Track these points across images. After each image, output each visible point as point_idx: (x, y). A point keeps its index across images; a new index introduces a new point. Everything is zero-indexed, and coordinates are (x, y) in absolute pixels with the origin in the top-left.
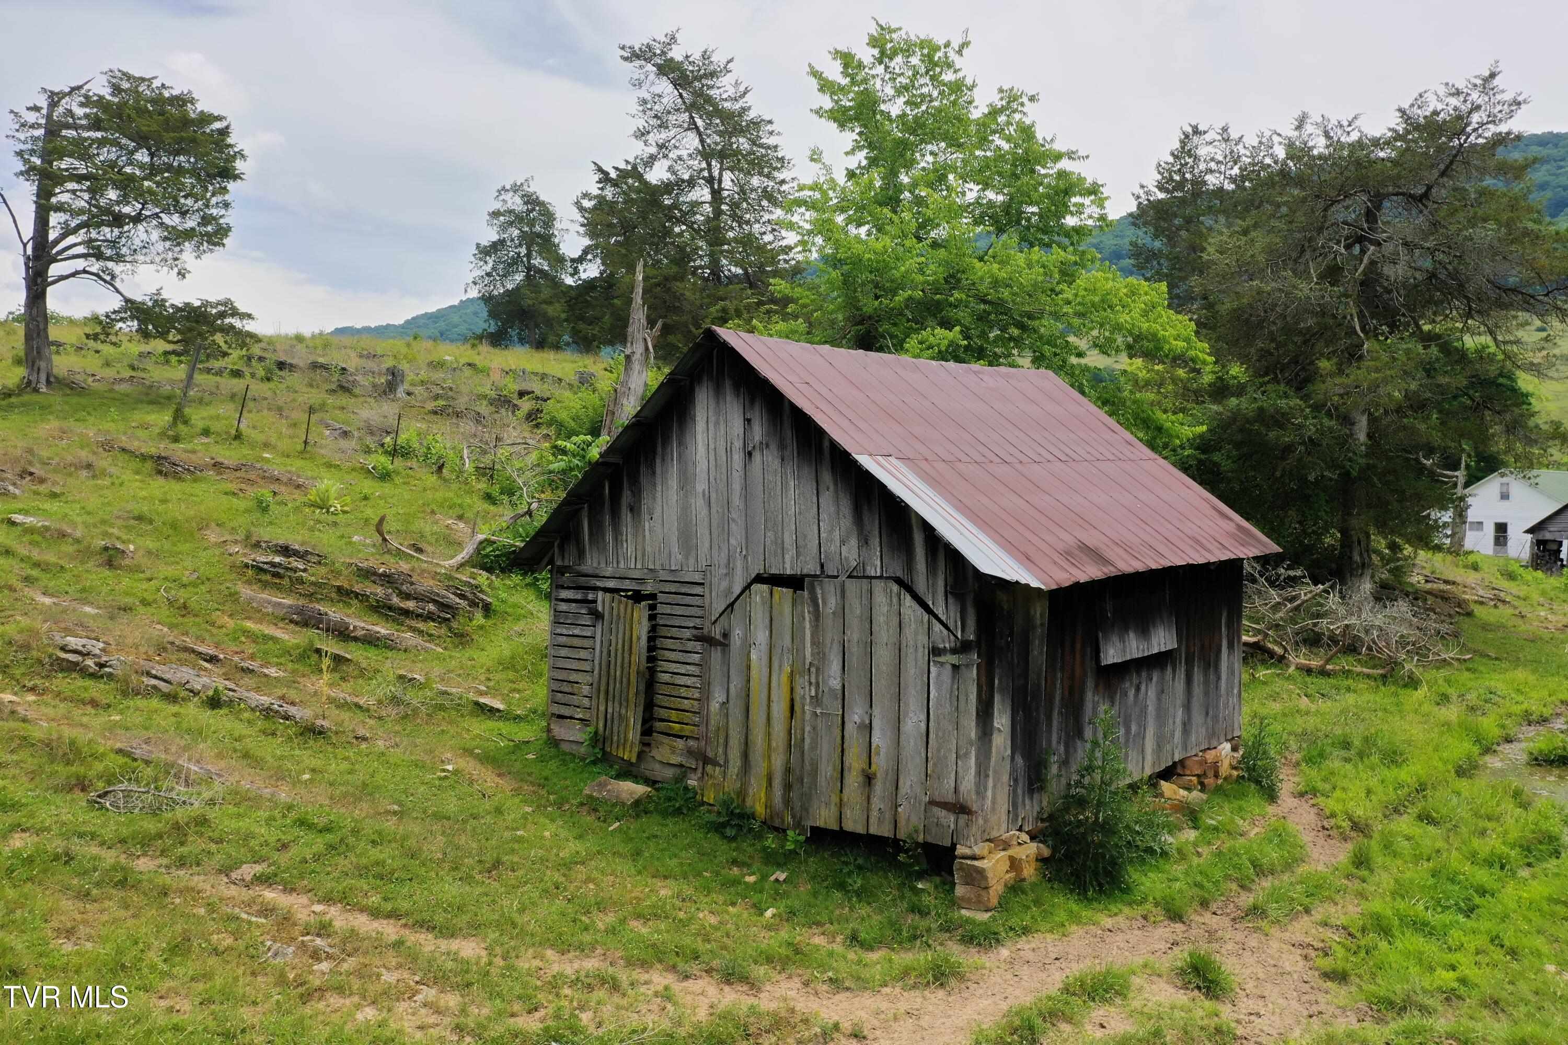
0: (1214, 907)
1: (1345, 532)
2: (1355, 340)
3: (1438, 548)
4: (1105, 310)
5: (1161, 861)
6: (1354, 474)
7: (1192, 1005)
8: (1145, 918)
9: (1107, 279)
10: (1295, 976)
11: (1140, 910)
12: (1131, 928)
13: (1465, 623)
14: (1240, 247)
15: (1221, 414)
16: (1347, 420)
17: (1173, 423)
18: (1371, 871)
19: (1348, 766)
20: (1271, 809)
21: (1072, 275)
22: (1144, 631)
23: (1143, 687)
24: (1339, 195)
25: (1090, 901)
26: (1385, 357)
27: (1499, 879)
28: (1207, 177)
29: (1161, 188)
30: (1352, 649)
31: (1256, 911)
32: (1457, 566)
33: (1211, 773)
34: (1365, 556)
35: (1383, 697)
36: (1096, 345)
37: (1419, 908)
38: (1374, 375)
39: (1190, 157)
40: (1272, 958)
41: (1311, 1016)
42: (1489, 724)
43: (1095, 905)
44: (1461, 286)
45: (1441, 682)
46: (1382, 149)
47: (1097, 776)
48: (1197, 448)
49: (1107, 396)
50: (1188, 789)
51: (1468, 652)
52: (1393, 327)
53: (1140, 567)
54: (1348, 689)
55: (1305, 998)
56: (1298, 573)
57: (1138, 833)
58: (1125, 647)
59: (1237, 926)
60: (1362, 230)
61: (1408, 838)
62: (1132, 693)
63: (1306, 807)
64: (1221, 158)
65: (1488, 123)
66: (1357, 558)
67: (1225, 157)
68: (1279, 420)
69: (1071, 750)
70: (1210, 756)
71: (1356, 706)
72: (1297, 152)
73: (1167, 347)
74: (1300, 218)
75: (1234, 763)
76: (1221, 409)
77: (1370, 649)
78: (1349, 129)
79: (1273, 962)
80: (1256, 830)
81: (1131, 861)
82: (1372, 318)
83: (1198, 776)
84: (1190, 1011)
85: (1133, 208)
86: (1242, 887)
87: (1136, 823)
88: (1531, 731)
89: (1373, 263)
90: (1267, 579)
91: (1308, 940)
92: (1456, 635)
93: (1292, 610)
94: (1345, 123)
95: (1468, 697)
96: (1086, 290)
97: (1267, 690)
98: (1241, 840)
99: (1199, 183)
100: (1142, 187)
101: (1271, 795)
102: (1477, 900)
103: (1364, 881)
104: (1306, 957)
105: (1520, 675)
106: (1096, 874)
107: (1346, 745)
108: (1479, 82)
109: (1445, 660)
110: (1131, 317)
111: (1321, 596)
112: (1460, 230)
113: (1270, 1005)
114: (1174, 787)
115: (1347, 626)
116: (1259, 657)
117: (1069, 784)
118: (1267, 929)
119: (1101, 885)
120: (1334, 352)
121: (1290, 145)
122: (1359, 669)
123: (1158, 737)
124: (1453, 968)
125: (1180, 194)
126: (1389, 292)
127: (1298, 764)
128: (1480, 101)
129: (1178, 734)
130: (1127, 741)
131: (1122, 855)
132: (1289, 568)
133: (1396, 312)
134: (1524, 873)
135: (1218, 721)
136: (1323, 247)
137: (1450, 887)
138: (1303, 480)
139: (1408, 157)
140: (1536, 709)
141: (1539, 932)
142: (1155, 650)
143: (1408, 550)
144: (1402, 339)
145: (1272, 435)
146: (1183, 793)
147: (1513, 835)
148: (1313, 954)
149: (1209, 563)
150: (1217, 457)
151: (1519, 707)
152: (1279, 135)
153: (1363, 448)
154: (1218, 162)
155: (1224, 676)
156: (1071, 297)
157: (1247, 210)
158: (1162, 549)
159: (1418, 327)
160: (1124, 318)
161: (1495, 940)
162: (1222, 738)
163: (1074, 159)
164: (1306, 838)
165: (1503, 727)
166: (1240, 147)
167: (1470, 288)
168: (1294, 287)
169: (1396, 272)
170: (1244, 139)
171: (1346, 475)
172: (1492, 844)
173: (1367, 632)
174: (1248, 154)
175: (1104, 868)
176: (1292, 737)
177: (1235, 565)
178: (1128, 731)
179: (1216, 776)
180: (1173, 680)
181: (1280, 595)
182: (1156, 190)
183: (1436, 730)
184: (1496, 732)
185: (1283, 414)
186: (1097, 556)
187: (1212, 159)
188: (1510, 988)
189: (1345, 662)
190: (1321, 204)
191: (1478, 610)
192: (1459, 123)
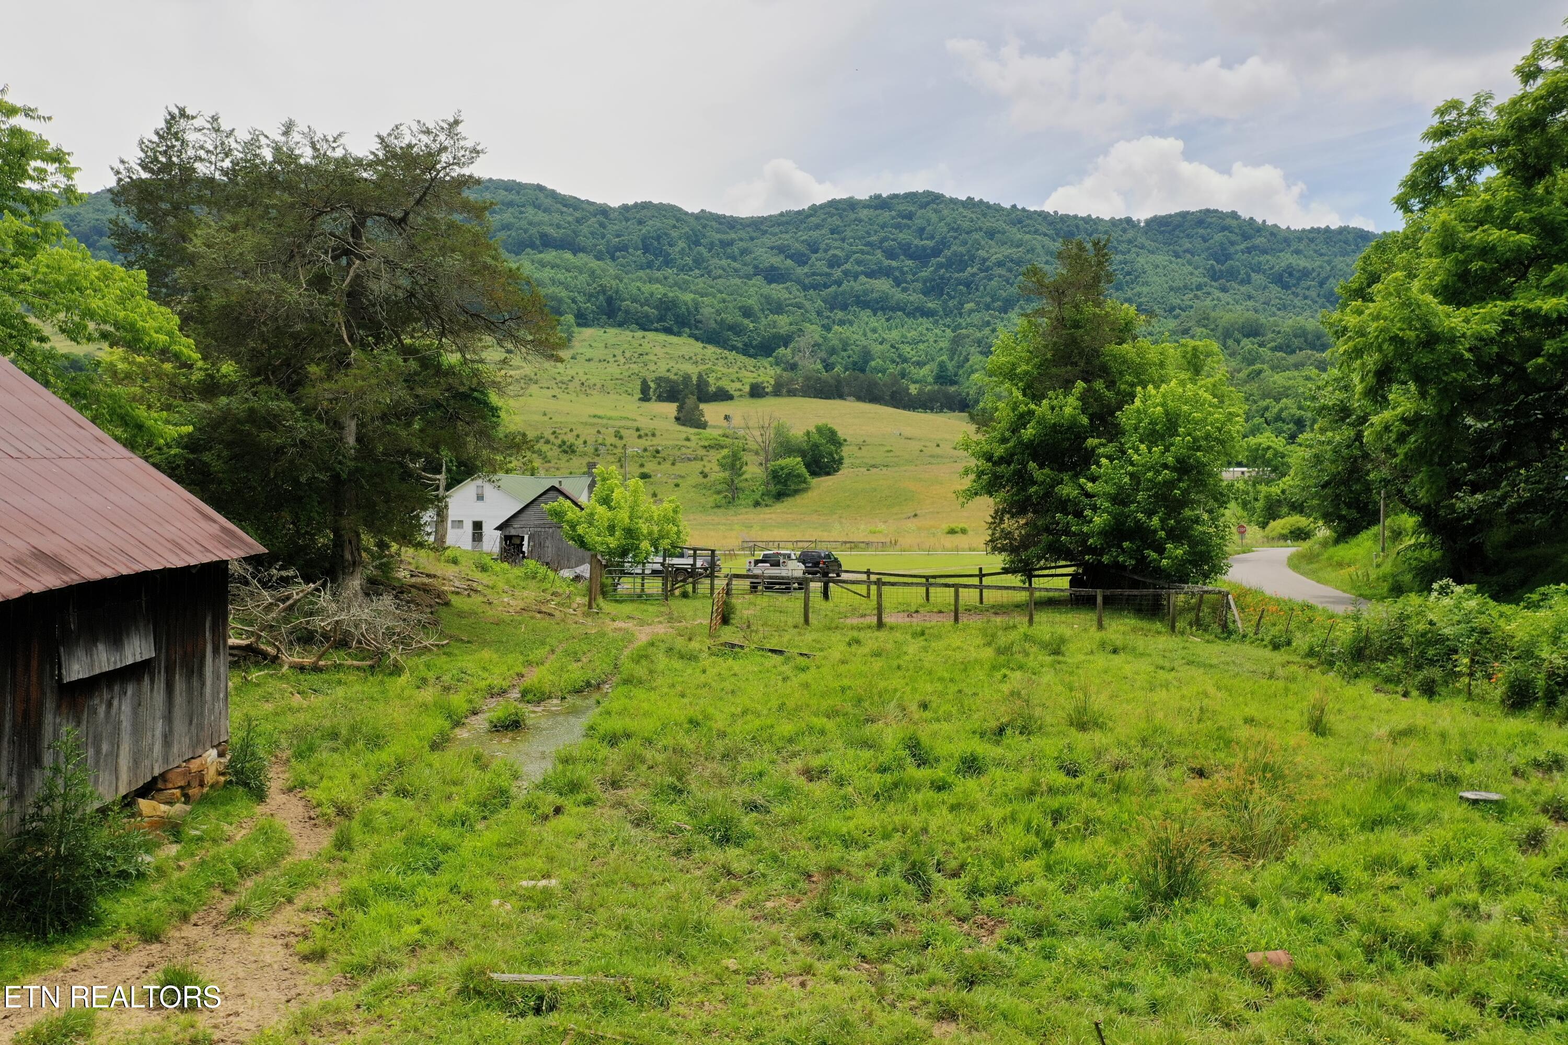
0: (194, 918)
1: (336, 531)
2: (344, 349)
3: (420, 545)
4: (72, 292)
5: (137, 884)
6: (344, 476)
7: (166, 1023)
8: (116, 947)
9: (74, 258)
10: (276, 966)
11: (111, 940)
12: (100, 962)
13: (443, 612)
14: (228, 243)
15: (210, 412)
16: (337, 425)
17: (156, 421)
18: (352, 850)
19: (336, 756)
20: (259, 809)
21: (32, 249)
22: (116, 642)
23: (116, 703)
24: (325, 207)
25: (49, 944)
26: (370, 366)
27: (461, 835)
28: (197, 165)
29: (145, 167)
30: (343, 643)
31: (240, 912)
32: (439, 560)
33: (195, 783)
34: (356, 554)
35: (371, 686)
36: (63, 331)
37: (392, 875)
38: (360, 383)
39: (177, 140)
40: (253, 954)
41: (288, 1001)
42: (458, 701)
43: (57, 947)
44: (436, 307)
45: (421, 667)
46: (365, 170)
47: (58, 805)
48: (185, 447)
49: (77, 388)
50: (170, 803)
51: (445, 638)
52: (379, 340)
53: (108, 573)
54: (339, 682)
55: (283, 986)
56: (291, 573)
57: (110, 858)
58: (92, 661)
59: (219, 932)
60: (348, 243)
61: (386, 814)
62: (102, 710)
63: (295, 800)
64: (211, 148)
65: (453, 164)
66: (348, 556)
67: (216, 148)
68: (271, 422)
69: (27, 781)
70: (194, 765)
71: (345, 698)
72: (285, 157)
73: (147, 339)
74: (290, 222)
75: (221, 768)
76: (210, 408)
77: (359, 642)
78: (334, 145)
79: (254, 958)
80: (243, 832)
81: (101, 891)
82: (358, 329)
83: (181, 788)
84: (164, 1030)
85: (112, 182)
86: (225, 892)
87: (107, 849)
88: (492, 703)
89: (357, 276)
90: (259, 581)
91: (290, 928)
92: (436, 623)
93: (285, 610)
94: (331, 139)
95: (444, 678)
96: (48, 266)
97: (260, 691)
98: (227, 845)
99: (187, 170)
100: (122, 162)
101: (259, 795)
102: (441, 858)
103: (345, 861)
104: (287, 946)
105: (486, 654)
106: (58, 913)
107: (335, 736)
108: (445, 126)
109: (426, 647)
110: (105, 303)
111: (313, 595)
112: (433, 257)
113: (250, 1001)
114: (154, 803)
115: (337, 622)
116: (253, 659)
117: (23, 820)
118: (249, 929)
119: (64, 924)
120: (323, 358)
121: (277, 149)
122: (350, 662)
123: (134, 753)
124: (418, 922)
125: (166, 177)
126: (374, 305)
127: (288, 760)
128: (446, 143)
129: (158, 747)
130: (97, 762)
131: (89, 886)
132: (282, 568)
133: (380, 325)
134: (479, 826)
135: (202, 729)
136: (311, 254)
137: (419, 850)
138: (296, 482)
139: (387, 180)
140: (497, 682)
141: (488, 874)
142: (130, 661)
143: (394, 547)
144: (386, 350)
145: (263, 436)
146: (164, 807)
147: (473, 795)
148: (292, 940)
149: (189, 567)
150: (207, 457)
151: (484, 683)
152: (266, 137)
153: (353, 451)
154: (208, 152)
155: (209, 682)
156: (29, 274)
157: (239, 205)
158: (136, 554)
159: (400, 340)
160: (95, 303)
161: (454, 889)
162: (208, 745)
163: (32, 117)
164: (292, 831)
165: (470, 701)
166: (232, 140)
167: (444, 310)
168: (284, 291)
169: (379, 287)
170: (236, 133)
171: (336, 477)
172: (458, 805)
173: (356, 626)
174: (240, 149)
175: (69, 905)
176: (283, 736)
177: (220, 567)
178: (98, 752)
179: (202, 785)
180: (152, 690)
181: (271, 596)
182: (139, 168)
183: (416, 711)
184: (466, 706)
185: (275, 416)
186: (55, 563)
187: (202, 147)
188: (463, 927)
189: (337, 657)
190: (308, 212)
191: (454, 600)
192: (429, 160)
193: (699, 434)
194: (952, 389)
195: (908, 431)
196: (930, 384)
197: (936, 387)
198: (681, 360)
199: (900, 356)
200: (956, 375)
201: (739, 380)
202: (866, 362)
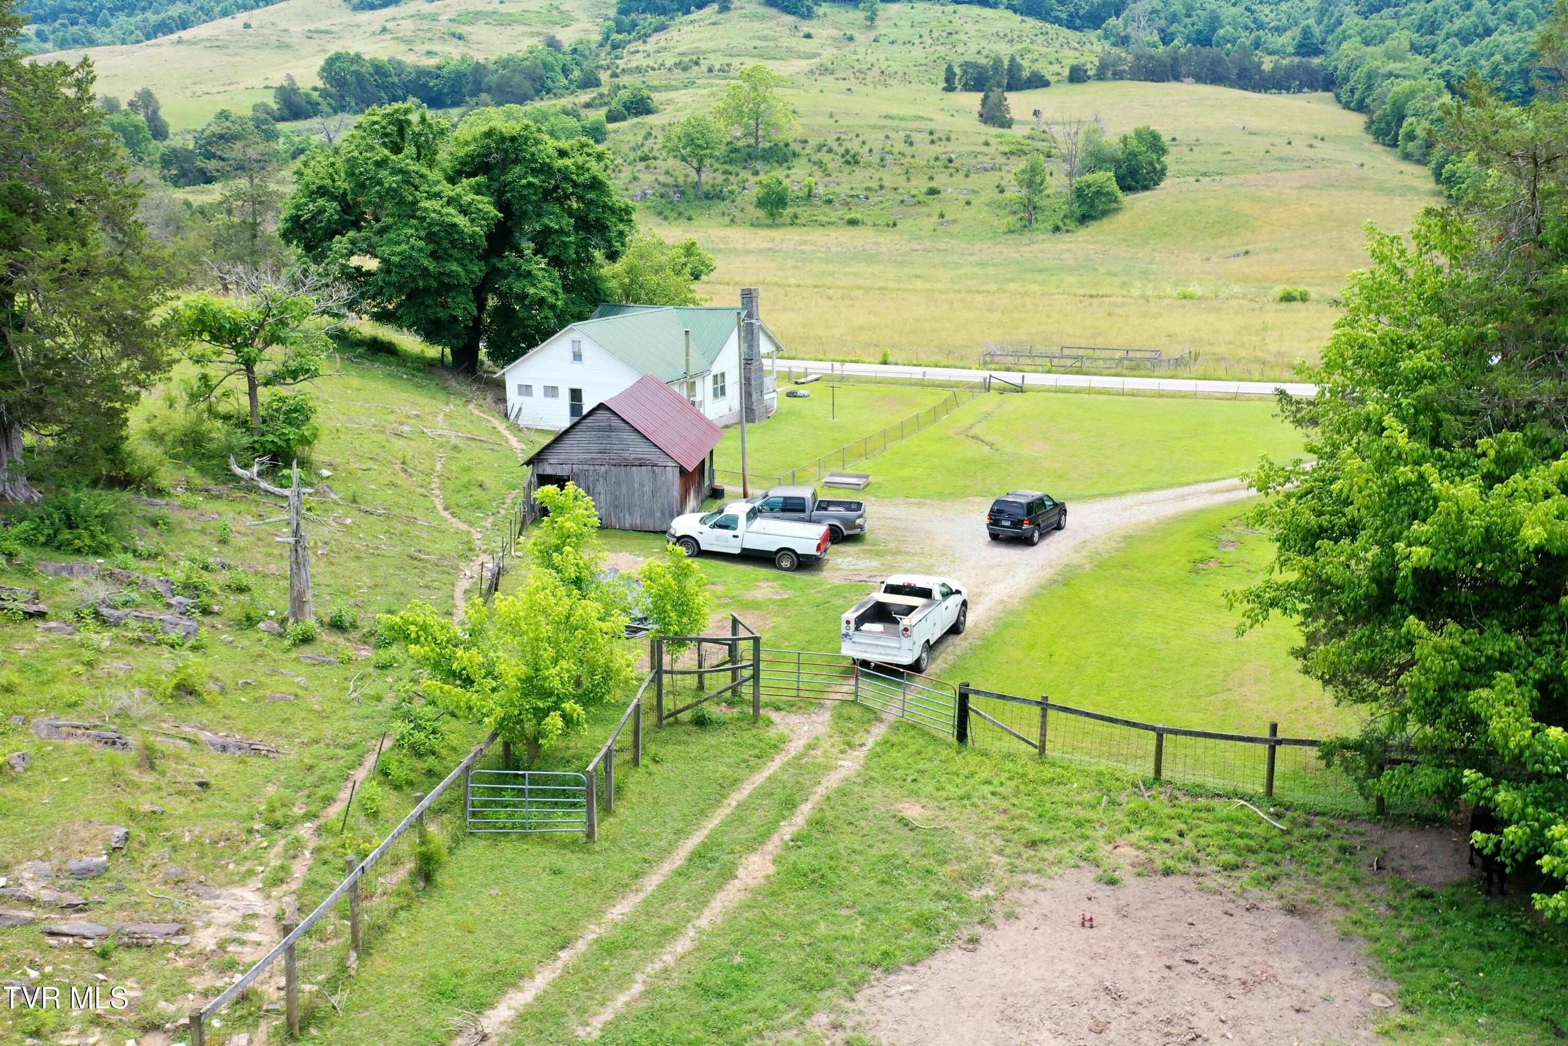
193: (1000, 136)
194: (1316, 61)
195: (1254, 122)
196: (1290, 55)
197: (1296, 60)
198: (994, 38)
199: (1255, 21)
200: (1323, 43)
201: (1058, 61)
202: (1213, 30)
